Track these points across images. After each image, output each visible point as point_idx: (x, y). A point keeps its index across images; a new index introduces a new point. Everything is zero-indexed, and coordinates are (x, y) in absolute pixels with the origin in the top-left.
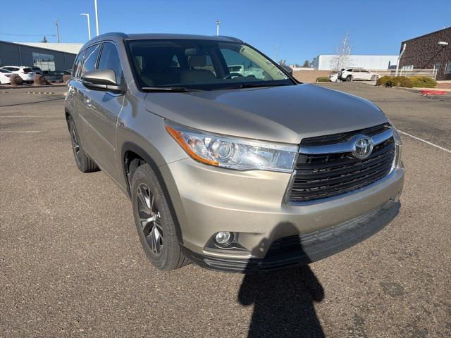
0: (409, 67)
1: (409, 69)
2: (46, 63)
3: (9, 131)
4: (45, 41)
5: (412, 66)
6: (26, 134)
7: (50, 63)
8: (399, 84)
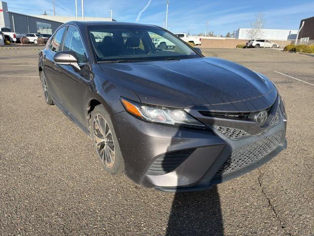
0: (306, 39)
1: (306, 40)
2: (46, 29)
3: (18, 76)
4: (46, 14)
5: (308, 38)
6: (30, 79)
7: (49, 30)
8: (301, 50)
